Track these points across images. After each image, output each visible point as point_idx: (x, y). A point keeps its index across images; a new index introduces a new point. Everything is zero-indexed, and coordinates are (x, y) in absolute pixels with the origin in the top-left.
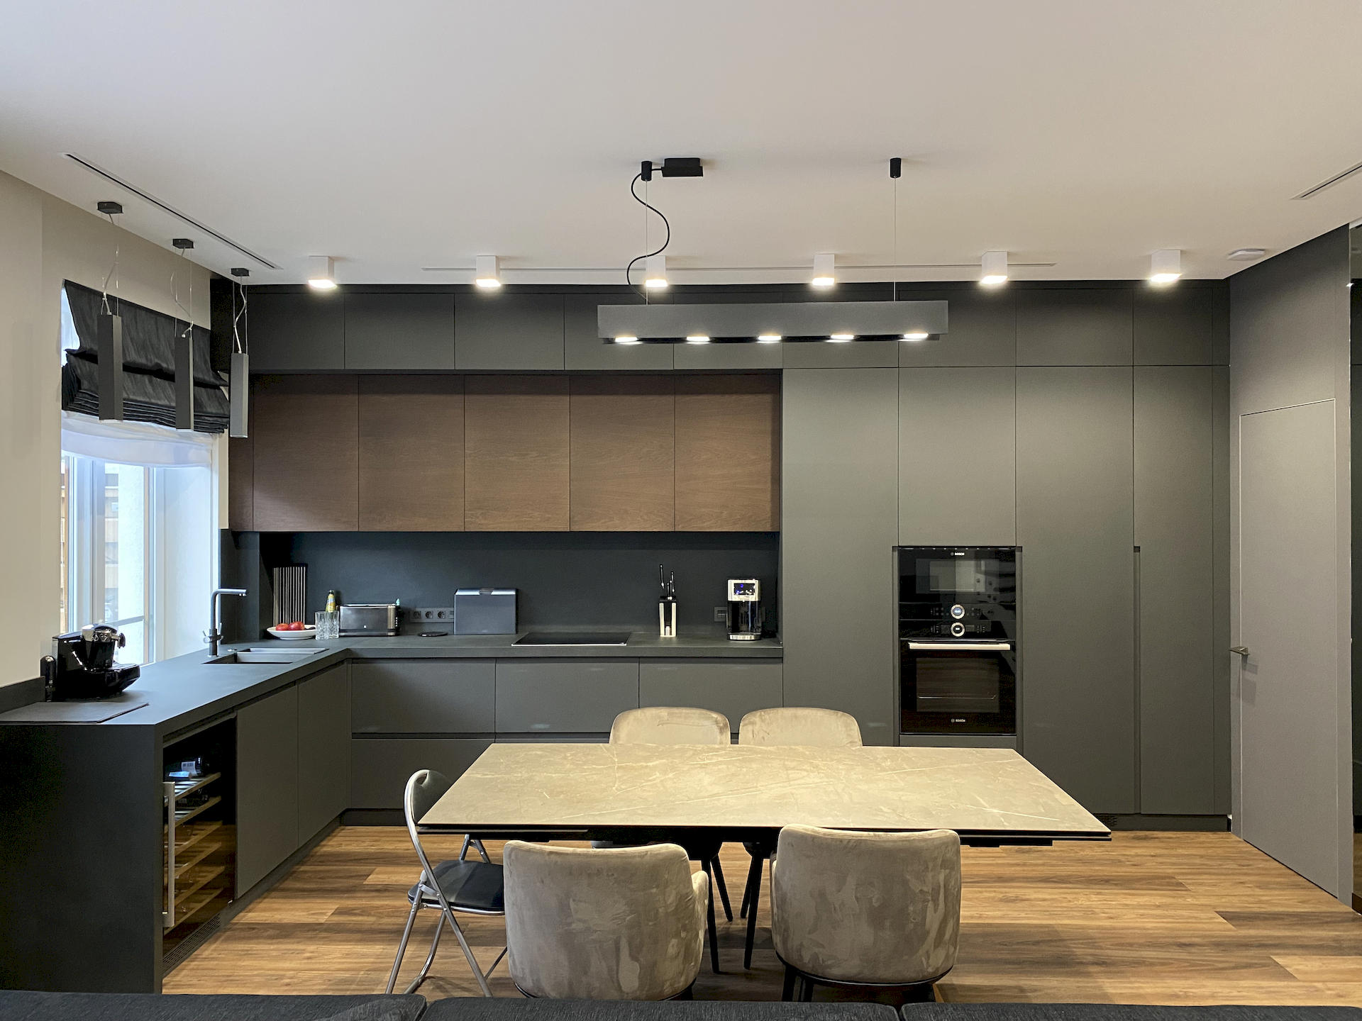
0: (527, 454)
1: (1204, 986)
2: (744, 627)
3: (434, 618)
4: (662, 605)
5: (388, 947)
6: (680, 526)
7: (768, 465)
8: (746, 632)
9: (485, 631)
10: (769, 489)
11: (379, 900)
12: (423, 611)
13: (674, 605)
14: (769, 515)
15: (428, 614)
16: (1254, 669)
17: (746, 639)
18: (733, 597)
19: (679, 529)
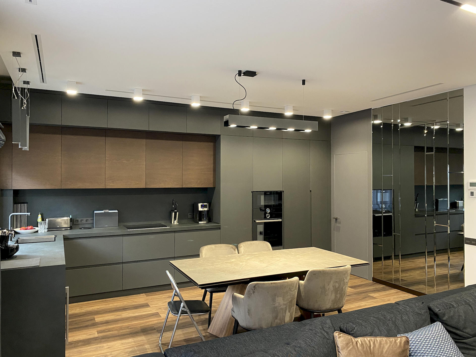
0: (129, 160)
1: (362, 304)
2: (203, 219)
3: (84, 222)
4: (173, 213)
5: (135, 339)
6: (184, 186)
7: (212, 166)
8: (204, 221)
9: (106, 226)
10: (213, 173)
11: (110, 326)
12: (79, 220)
13: (178, 213)
14: (212, 182)
15: (81, 221)
16: (340, 223)
17: (203, 223)
18: (200, 209)
19: (184, 187)
